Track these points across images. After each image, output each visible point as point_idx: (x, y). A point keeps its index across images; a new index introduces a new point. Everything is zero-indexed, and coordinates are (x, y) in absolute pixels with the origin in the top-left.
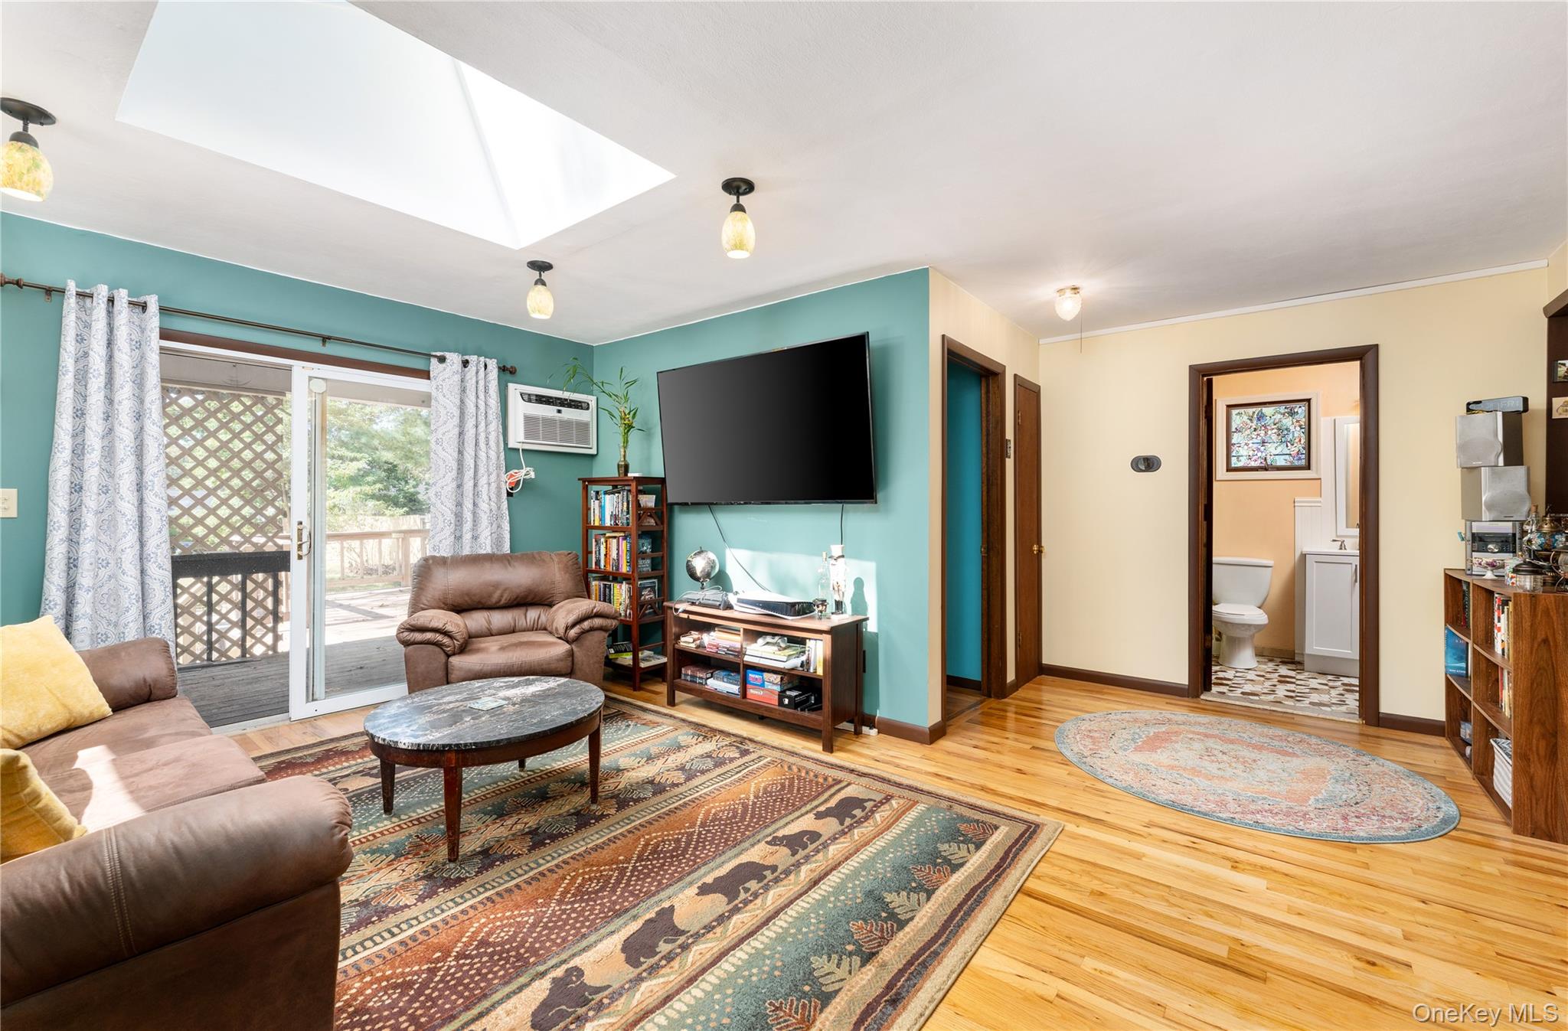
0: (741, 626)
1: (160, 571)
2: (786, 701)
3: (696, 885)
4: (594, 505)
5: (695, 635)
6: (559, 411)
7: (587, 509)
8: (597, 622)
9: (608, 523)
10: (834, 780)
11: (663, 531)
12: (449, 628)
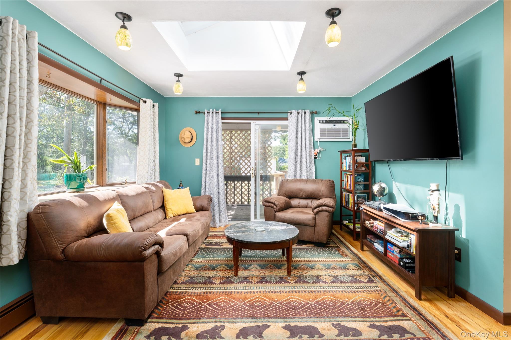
0: (384, 220)
1: (222, 179)
2: (402, 264)
3: (286, 324)
4: (344, 161)
5: (372, 221)
6: (334, 125)
7: (342, 163)
8: (325, 208)
9: (348, 169)
10: (403, 314)
11: (369, 173)
12: (275, 203)
